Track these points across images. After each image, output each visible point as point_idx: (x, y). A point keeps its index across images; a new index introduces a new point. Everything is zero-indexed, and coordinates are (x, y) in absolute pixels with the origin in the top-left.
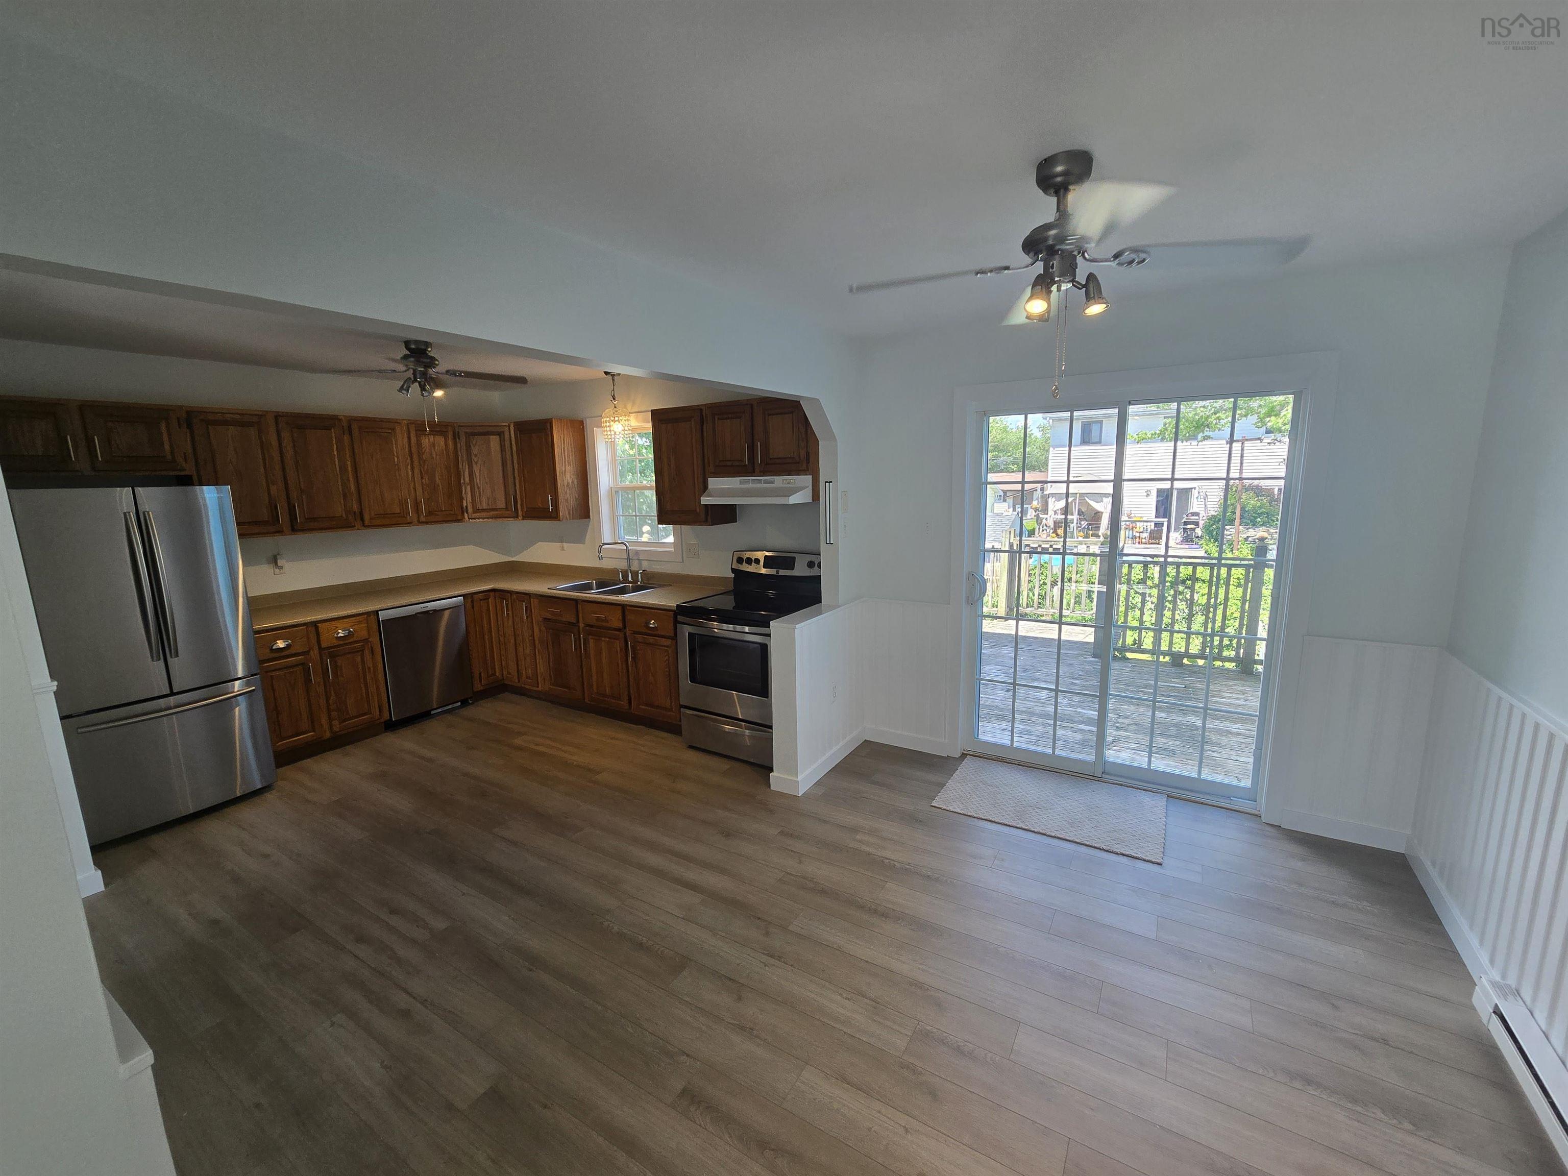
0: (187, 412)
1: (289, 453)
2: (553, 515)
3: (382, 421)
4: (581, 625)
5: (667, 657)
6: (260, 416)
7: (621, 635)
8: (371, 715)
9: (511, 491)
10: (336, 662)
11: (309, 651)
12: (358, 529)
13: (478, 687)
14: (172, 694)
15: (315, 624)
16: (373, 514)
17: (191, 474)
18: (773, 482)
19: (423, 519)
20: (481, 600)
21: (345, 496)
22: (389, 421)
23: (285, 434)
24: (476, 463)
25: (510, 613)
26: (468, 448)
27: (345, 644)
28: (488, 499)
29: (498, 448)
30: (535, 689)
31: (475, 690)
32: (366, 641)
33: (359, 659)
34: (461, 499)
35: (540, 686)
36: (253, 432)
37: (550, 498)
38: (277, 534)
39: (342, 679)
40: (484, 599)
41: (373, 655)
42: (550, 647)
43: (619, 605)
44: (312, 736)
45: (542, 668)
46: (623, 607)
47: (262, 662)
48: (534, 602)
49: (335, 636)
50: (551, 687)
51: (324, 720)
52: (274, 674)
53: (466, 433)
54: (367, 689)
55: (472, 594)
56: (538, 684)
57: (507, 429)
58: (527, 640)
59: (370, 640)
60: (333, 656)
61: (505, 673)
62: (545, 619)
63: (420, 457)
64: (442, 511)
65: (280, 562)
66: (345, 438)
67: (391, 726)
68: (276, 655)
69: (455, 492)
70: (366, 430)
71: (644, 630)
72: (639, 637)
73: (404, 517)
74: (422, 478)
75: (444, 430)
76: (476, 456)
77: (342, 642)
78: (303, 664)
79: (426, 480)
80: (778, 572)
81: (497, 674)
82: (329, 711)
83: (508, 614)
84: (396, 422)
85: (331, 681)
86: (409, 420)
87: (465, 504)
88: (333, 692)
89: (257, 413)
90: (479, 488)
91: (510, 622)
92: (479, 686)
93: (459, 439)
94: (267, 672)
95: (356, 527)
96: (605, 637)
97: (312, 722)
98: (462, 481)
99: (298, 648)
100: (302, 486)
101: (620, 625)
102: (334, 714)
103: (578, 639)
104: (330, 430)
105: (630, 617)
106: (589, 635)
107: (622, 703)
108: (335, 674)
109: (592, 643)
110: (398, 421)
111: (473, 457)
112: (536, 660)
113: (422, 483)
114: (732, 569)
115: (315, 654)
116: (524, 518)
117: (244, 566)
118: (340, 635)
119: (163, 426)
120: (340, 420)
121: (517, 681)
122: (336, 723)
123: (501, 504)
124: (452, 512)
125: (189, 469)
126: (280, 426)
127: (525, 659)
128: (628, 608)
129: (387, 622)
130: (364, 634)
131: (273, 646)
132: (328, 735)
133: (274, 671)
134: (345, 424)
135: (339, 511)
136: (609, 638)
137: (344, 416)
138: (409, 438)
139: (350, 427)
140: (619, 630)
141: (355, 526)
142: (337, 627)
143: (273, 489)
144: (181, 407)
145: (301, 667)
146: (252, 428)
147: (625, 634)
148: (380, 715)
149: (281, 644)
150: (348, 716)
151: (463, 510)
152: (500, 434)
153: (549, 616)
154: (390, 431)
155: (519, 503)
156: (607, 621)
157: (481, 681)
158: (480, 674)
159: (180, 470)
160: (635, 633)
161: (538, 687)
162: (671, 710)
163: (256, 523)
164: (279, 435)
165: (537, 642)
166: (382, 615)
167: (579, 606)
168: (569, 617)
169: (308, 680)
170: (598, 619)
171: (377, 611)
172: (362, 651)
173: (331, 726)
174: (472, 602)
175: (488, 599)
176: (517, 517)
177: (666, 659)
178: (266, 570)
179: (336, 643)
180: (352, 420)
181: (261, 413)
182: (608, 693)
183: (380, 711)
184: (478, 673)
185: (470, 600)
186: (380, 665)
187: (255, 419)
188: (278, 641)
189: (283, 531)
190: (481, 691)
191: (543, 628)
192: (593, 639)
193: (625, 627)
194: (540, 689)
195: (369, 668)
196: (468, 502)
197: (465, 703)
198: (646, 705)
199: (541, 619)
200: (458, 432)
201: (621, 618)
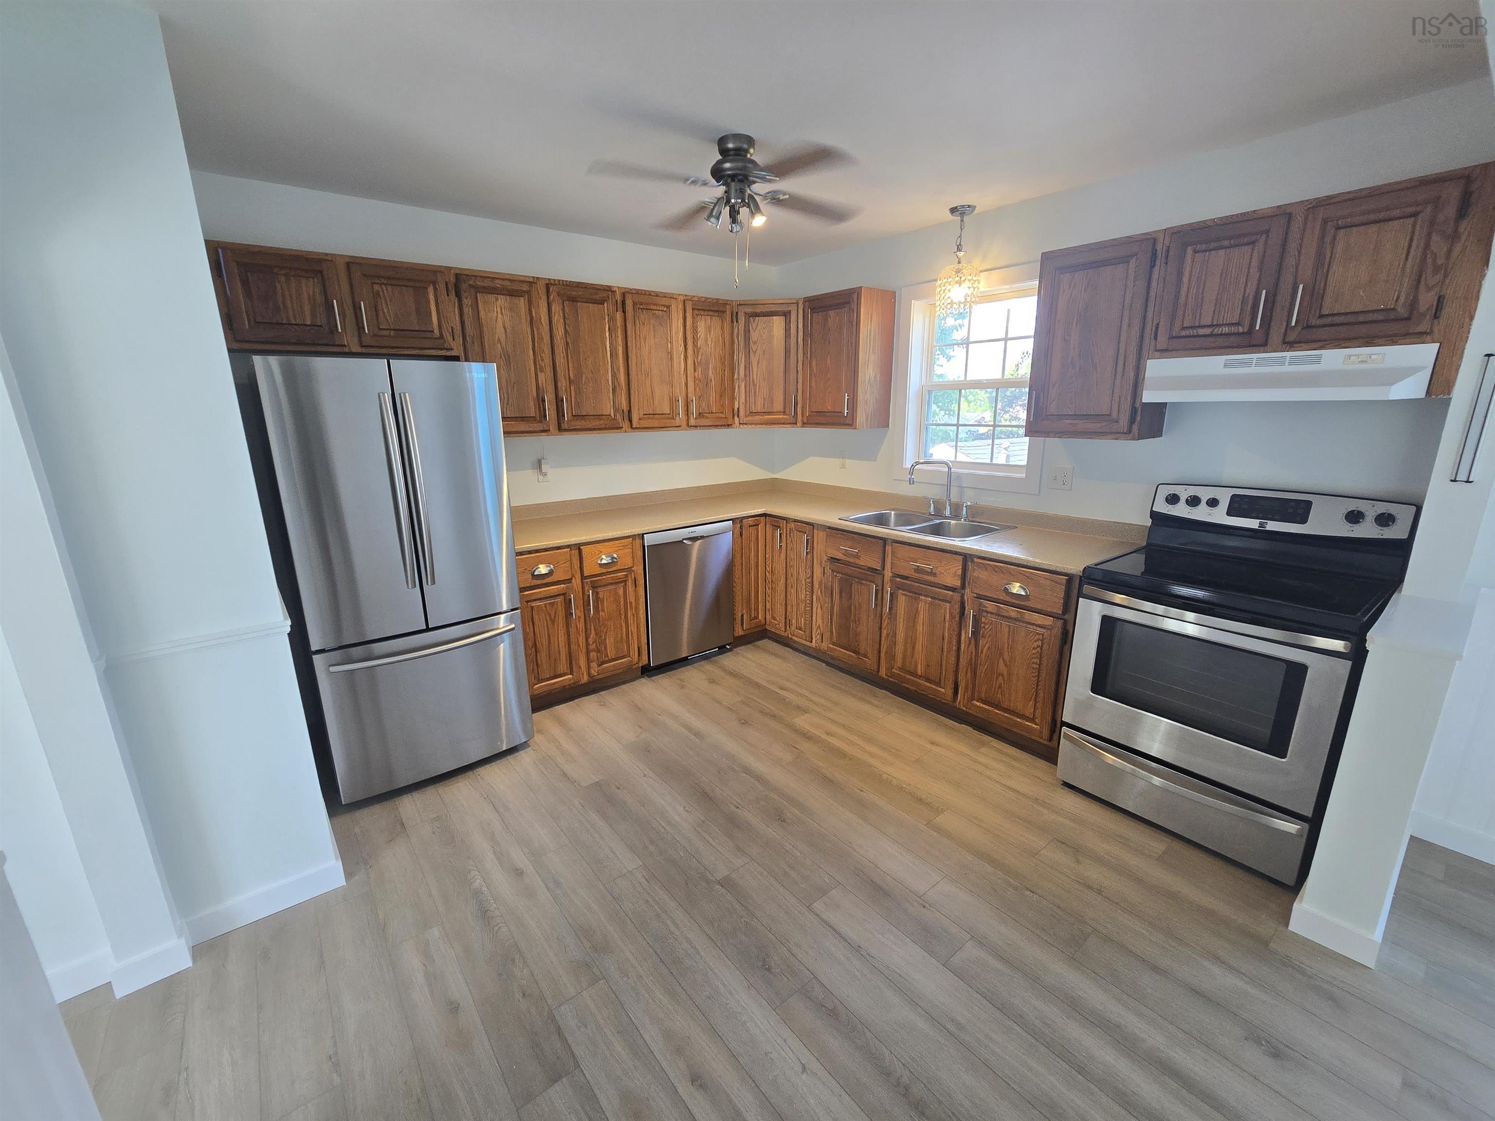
0: (457, 275)
1: (559, 332)
2: (848, 422)
3: (657, 296)
4: (888, 574)
5: (1040, 643)
6: (531, 283)
7: (957, 596)
8: (629, 659)
9: (792, 388)
10: (597, 593)
11: (571, 579)
12: (626, 432)
13: (739, 632)
14: (428, 629)
15: (578, 547)
16: (642, 413)
17: (458, 355)
18: (1318, 360)
19: (692, 422)
20: (750, 526)
21: (614, 390)
22: (665, 296)
23: (556, 308)
24: (755, 352)
25: (784, 544)
26: (747, 331)
27: (607, 572)
28: (765, 399)
29: (782, 332)
30: (808, 644)
31: (736, 635)
32: (629, 570)
33: (621, 592)
34: (733, 398)
35: (814, 641)
36: (522, 302)
37: (847, 398)
38: (543, 434)
39: (603, 614)
40: (754, 526)
41: (636, 587)
42: (836, 596)
43: (956, 553)
44: (570, 679)
45: (819, 619)
46: (967, 558)
47: (522, 590)
48: (820, 536)
49: (599, 562)
50: (831, 646)
51: (583, 662)
52: (534, 604)
53: (745, 313)
54: (627, 628)
55: (742, 519)
56: (812, 639)
57: (795, 307)
58: (803, 582)
59: (633, 569)
60: (594, 587)
61: (768, 617)
62: (832, 558)
63: (695, 344)
64: (712, 413)
65: (545, 468)
66: (618, 315)
67: (647, 671)
68: (539, 582)
69: (727, 391)
70: (641, 307)
71: (1002, 596)
72: (990, 606)
73: (673, 418)
74: (695, 370)
75: (721, 309)
76: (755, 343)
77: (604, 571)
78: (564, 594)
79: (699, 373)
80: (1261, 525)
81: (760, 618)
82: (588, 653)
83: (781, 546)
84: (671, 297)
85: (591, 616)
86: (686, 295)
87: (736, 406)
88: (593, 630)
89: (527, 279)
90: (755, 385)
91: (783, 555)
92: (740, 630)
93: (737, 322)
94: (527, 602)
95: (624, 429)
96: (926, 596)
97: (571, 663)
98: (736, 377)
99: (558, 576)
100: (572, 377)
101: (958, 583)
102: (593, 655)
103: (880, 593)
104: (603, 304)
105: (977, 573)
106: (899, 588)
107: (943, 690)
108: (596, 608)
109: (902, 600)
110: (675, 296)
111: (751, 344)
112: (812, 609)
113: (695, 377)
114: (1152, 511)
115: (577, 582)
116: (804, 424)
117: (508, 470)
118: (604, 562)
119: (431, 290)
120: (614, 292)
121: (783, 629)
122: (594, 665)
123: (778, 406)
124: (721, 415)
125: (457, 351)
126: (552, 298)
127: (798, 604)
128: (976, 560)
129: (654, 547)
130: (627, 562)
131: (535, 571)
132: (585, 679)
133: (535, 600)
134: (619, 297)
135: (608, 409)
136: (932, 598)
137: (618, 287)
138: (685, 319)
139: (623, 303)
140: (953, 589)
141: (622, 427)
142: (601, 552)
143: (541, 376)
144: (449, 269)
145: (562, 597)
146: (522, 299)
147: (962, 596)
148: (639, 659)
149: (543, 569)
150: (607, 659)
151: (735, 413)
152: (786, 315)
153: (839, 556)
154: (665, 309)
155: (800, 406)
156: (934, 575)
157: (742, 624)
158: (742, 616)
159: (448, 349)
160: (979, 597)
161: (811, 642)
162: (1032, 720)
163: (523, 419)
164: (549, 311)
165: (816, 586)
166: (649, 540)
167: (889, 549)
168: (870, 560)
169: (568, 614)
170: (918, 570)
171: (643, 534)
172: (625, 581)
173: (589, 668)
174: (741, 527)
175: (758, 525)
176: (796, 423)
177: (1036, 644)
178: (530, 475)
179: (599, 570)
180: (625, 293)
181: (531, 280)
182: (919, 673)
183: (639, 655)
184: (740, 616)
185: (739, 526)
186: (643, 600)
187: (525, 288)
188: (540, 566)
189: (549, 431)
190: (742, 636)
191: (828, 571)
192: (905, 595)
193: (963, 586)
194: (813, 644)
195: (631, 603)
196: (741, 404)
197: (722, 650)
198: (984, 702)
199: (825, 558)
200: (737, 313)
201: (960, 572)
